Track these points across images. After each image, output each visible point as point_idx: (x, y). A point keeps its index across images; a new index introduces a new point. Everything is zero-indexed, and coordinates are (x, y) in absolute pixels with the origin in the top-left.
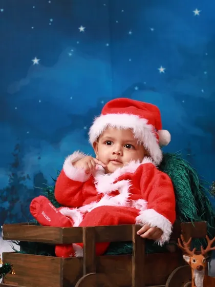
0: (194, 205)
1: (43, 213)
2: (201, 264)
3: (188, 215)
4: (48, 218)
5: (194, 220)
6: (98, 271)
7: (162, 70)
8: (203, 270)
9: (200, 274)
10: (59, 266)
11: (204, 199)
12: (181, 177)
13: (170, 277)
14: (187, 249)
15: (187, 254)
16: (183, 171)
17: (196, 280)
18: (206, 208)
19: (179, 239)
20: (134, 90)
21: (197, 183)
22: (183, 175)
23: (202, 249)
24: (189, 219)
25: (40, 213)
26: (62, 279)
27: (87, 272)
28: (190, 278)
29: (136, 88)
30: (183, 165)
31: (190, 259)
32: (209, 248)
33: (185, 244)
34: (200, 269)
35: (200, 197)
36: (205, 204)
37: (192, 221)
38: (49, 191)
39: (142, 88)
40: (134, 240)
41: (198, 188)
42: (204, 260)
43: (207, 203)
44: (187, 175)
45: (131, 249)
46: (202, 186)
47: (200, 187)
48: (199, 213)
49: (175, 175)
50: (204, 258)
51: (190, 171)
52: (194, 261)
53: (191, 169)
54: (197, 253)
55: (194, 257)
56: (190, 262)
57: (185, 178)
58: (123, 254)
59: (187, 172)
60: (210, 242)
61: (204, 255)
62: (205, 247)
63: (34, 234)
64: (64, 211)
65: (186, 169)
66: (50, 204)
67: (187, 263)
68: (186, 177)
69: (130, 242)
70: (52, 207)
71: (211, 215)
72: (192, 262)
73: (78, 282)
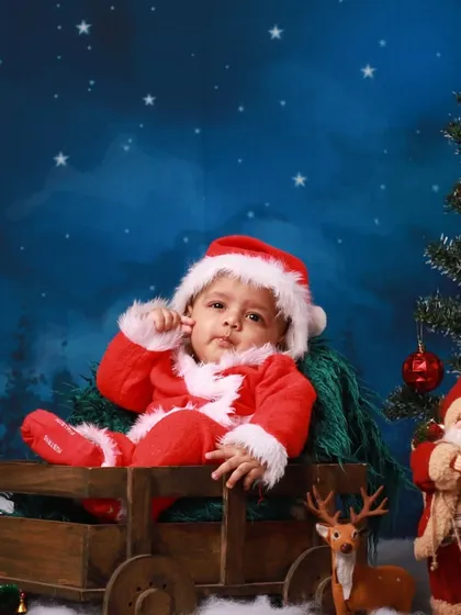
0: (345, 434)
1: (46, 438)
2: (348, 541)
3: (333, 450)
4: (56, 448)
5: (344, 461)
6: (155, 552)
7: (300, 180)
8: (354, 553)
9: (347, 559)
10: (82, 540)
11: (368, 425)
12: (325, 380)
13: (294, 567)
14: (323, 512)
15: (323, 522)
16: (329, 370)
17: (339, 571)
18: (372, 442)
19: (308, 494)
20: (247, 218)
21: (355, 392)
22: (328, 376)
23: (352, 514)
24: (335, 459)
25: (39, 439)
26: (87, 564)
27: (135, 552)
29: (251, 215)
30: (331, 359)
31: (329, 532)
32: (365, 512)
33: (321, 504)
34: (346, 550)
35: (360, 421)
36: (370, 435)
37: (339, 460)
38: (75, 399)
39: (262, 214)
40: (225, 496)
41: (356, 402)
42: (355, 534)
43: (373, 432)
44: (336, 377)
45: (221, 510)
46: (363, 400)
47: (361, 402)
48: (354, 448)
49: (315, 377)
50: (355, 530)
51: (343, 371)
52: (336, 535)
53: (342, 365)
55: (337, 528)
56: (329, 538)
57: (331, 383)
58: (205, 519)
59: (337, 373)
60: (368, 501)
61: (356, 525)
63: (38, 481)
65: (335, 366)
66: (58, 420)
68: (335, 381)
69: (219, 499)
70: (63, 424)
71: (380, 454)
72: (333, 537)
73: (117, 572)
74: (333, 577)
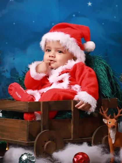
0: (109, 88)
1: (16, 93)
2: (114, 125)
3: (106, 94)
4: (19, 96)
5: (109, 98)
6: (50, 129)
7: (90, 4)
8: (115, 129)
9: (113, 130)
10: (26, 126)
11: (116, 84)
12: (102, 70)
13: (95, 133)
14: (105, 115)
15: (105, 118)
16: (103, 67)
17: (111, 134)
18: (117, 90)
19: (100, 109)
20: (73, 17)
21: (112, 74)
22: (103, 69)
23: (114, 115)
24: (107, 97)
25: (14, 93)
26: (28, 134)
27: (44, 129)
28: (107, 133)
29: (74, 15)
30: (103, 63)
31: (107, 121)
32: (119, 115)
33: (104, 112)
34: (113, 127)
35: (113, 83)
36: (117, 87)
37: (108, 97)
38: (20, 79)
39: (77, 15)
40: (72, 110)
41: (112, 77)
42: (116, 122)
43: (118, 87)
44: (105, 69)
45: (71, 115)
47: (113, 77)
48: (113, 93)
49: (98, 69)
50: (116, 121)
51: (107, 67)
52: (110, 123)
53: (107, 65)
54: (112, 118)
55: (110, 120)
56: (107, 123)
57: (104, 72)
58: (65, 118)
59: (105, 68)
60: (120, 111)
61: (116, 119)
62: (116, 114)
63: (11, 106)
64: (29, 92)
65: (105, 65)
66: (21, 87)
67: (105, 124)
68: (105, 70)
69: (70, 111)
70: (22, 89)
71: (120, 94)
72: (109, 123)
73: (38, 136)
74: (109, 136)
